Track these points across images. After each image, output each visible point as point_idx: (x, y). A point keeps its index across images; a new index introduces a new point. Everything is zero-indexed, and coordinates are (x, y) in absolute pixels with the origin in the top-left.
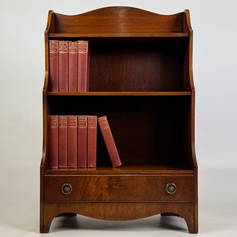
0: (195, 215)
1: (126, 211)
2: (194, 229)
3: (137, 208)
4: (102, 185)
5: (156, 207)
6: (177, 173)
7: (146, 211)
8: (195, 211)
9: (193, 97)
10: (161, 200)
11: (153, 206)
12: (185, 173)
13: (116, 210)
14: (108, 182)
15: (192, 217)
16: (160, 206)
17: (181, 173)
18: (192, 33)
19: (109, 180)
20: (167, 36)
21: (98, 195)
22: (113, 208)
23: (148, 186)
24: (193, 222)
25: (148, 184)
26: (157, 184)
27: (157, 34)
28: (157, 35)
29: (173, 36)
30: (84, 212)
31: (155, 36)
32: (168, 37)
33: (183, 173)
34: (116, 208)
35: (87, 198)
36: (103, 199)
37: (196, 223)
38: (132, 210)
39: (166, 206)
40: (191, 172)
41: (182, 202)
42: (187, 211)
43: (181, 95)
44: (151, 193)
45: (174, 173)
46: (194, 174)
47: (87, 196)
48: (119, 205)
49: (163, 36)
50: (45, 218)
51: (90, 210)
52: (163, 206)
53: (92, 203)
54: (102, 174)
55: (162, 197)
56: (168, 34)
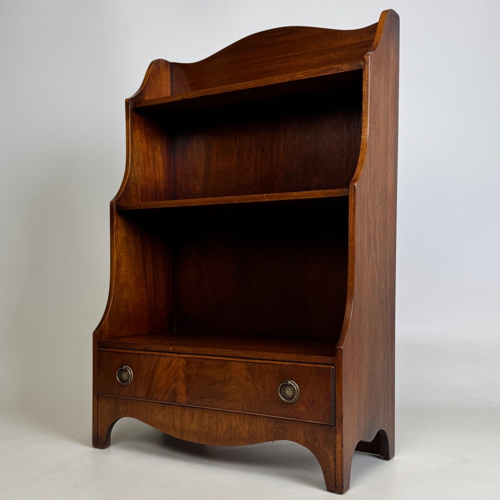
0: (336, 453)
1: (214, 427)
2: (335, 484)
3: (234, 424)
4: (176, 374)
5: (266, 426)
6: (302, 361)
7: (249, 432)
8: (337, 446)
9: (353, 200)
10: (272, 412)
11: (259, 424)
12: (317, 362)
13: (200, 424)
14: (185, 369)
15: (332, 458)
16: (272, 425)
17: (310, 361)
18: (366, 59)
19: (187, 365)
20: (320, 75)
21: (170, 391)
22: (195, 418)
23: (248, 382)
24: (334, 467)
25: (249, 377)
26: (265, 379)
27: (302, 74)
28: (301, 76)
29: (332, 73)
30: (151, 419)
31: (299, 79)
32: (322, 76)
33: (314, 361)
34: (199, 418)
35: (154, 395)
36: (177, 400)
37: (338, 470)
38: (225, 428)
39: (284, 427)
40: (329, 359)
41: (310, 421)
42: (322, 443)
43: (330, 196)
44: (253, 396)
45: (298, 360)
46: (334, 365)
47: (153, 390)
48: (205, 413)
49: (313, 77)
50: (99, 422)
51: (160, 417)
52: (277, 426)
53: (163, 405)
54: (177, 352)
55: (273, 407)
56: (322, 71)
